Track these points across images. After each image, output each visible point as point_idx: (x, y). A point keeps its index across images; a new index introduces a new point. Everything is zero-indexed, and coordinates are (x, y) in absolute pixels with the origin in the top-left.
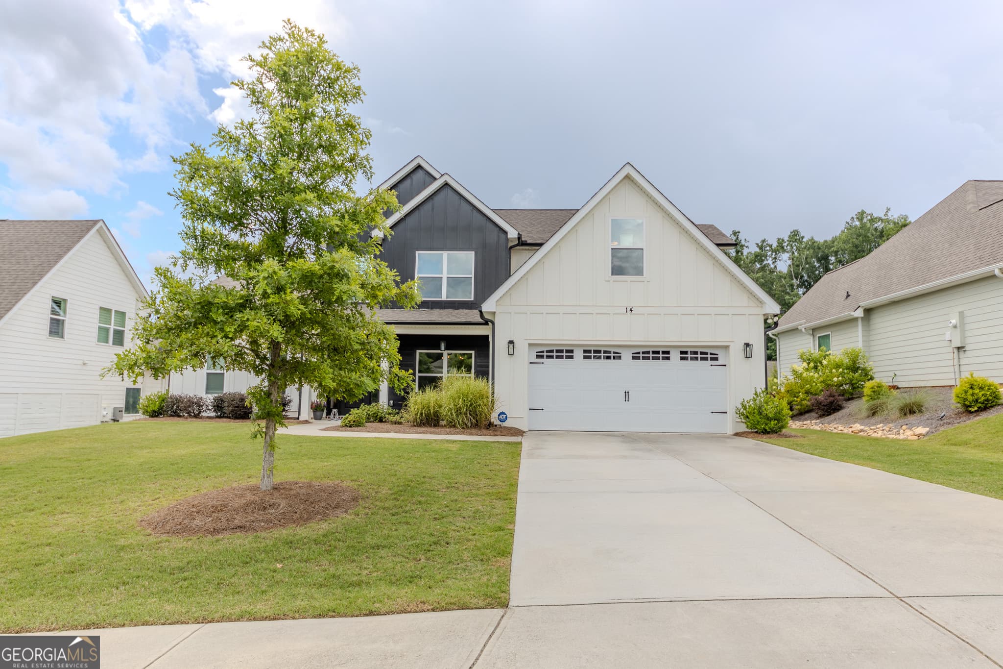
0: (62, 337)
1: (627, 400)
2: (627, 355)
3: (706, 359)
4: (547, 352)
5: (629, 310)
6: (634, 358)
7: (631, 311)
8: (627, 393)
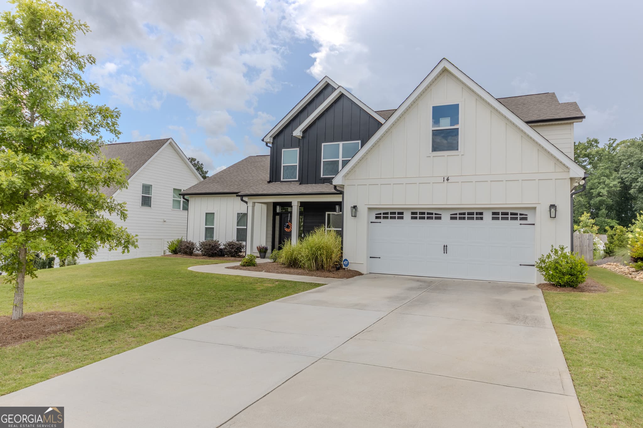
0: (150, 206)
1: (445, 252)
2: (446, 216)
3: (516, 219)
4: (384, 214)
5: (446, 179)
6: (452, 218)
7: (448, 180)
8: (445, 247)
